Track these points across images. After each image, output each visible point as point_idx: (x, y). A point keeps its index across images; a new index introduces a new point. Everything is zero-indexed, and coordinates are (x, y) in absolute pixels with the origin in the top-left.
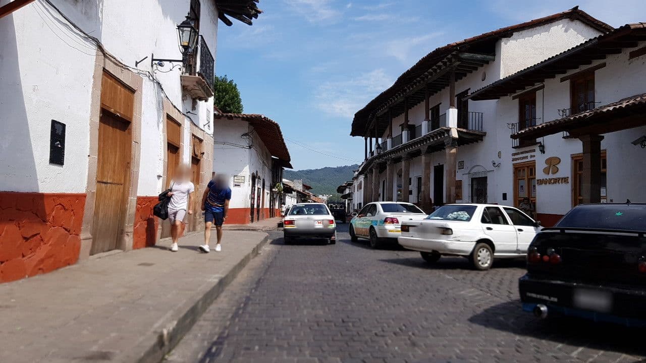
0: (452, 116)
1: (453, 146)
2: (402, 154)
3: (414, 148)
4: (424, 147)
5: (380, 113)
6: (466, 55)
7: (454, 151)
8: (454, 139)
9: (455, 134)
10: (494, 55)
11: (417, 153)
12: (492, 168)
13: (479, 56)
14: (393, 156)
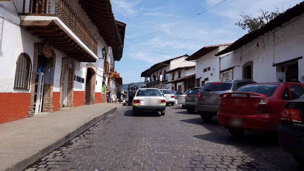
0: (161, 77)
1: (161, 83)
2: (152, 84)
3: (154, 83)
4: (156, 83)
5: (148, 73)
6: (164, 64)
7: (161, 84)
8: (161, 82)
9: (161, 80)
10: (170, 64)
11: (155, 84)
12: (168, 87)
13: (166, 64)
14: (150, 84)
